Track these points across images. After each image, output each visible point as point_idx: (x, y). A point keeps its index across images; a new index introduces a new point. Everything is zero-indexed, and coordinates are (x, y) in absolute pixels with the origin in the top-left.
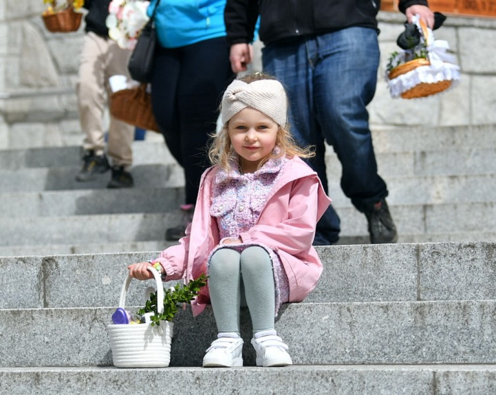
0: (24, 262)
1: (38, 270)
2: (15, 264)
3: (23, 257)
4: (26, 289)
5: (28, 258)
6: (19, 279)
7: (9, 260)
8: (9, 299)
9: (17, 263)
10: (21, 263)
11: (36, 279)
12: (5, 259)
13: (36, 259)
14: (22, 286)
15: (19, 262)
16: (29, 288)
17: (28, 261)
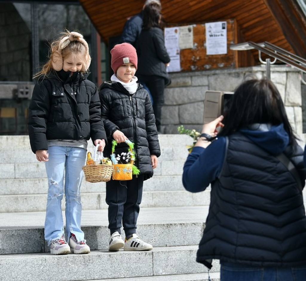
0: (195, 225)
1: (201, 228)
2: (191, 225)
3: (194, 222)
4: (196, 236)
5: (197, 223)
6: (193, 232)
7: (188, 224)
8: (188, 241)
9: (192, 225)
10: (194, 225)
11: (200, 232)
12: (186, 223)
13: (200, 223)
14: (194, 235)
15: (193, 225)
16: (197, 236)
17: (197, 224)
